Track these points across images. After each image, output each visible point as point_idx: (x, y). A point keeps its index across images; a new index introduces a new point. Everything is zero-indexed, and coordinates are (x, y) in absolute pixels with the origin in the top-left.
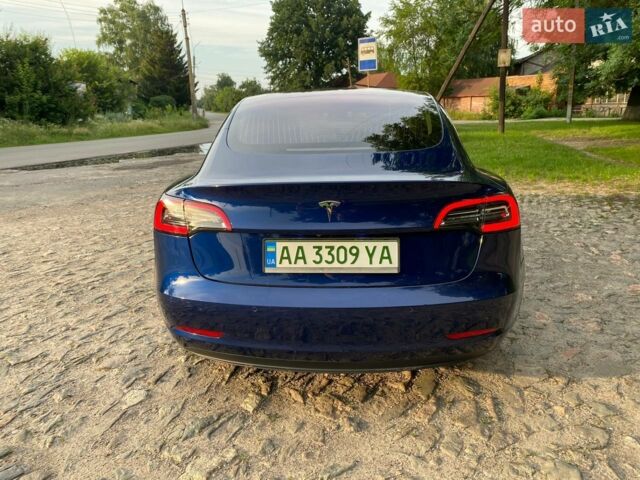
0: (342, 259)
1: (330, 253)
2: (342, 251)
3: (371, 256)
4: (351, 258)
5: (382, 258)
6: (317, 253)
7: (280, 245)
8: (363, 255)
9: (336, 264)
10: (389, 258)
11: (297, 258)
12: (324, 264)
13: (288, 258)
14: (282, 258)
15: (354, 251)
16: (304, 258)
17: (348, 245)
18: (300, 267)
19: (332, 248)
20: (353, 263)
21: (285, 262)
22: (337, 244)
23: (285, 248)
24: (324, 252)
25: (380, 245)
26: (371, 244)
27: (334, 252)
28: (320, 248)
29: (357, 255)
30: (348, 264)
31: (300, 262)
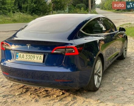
0: (31, 58)
1: (29, 57)
2: (31, 56)
3: (37, 58)
4: (33, 58)
5: (40, 59)
6: (27, 56)
7: (19, 54)
8: (36, 58)
9: (30, 59)
10: (41, 59)
11: (22, 57)
12: (27, 59)
13: (21, 57)
14: (19, 57)
15: (34, 57)
16: (24, 57)
17: (33, 55)
18: (23, 59)
19: (30, 55)
20: (33, 59)
21: (20, 58)
22: (31, 55)
23: (20, 55)
24: (28, 56)
25: (40, 56)
26: (38, 55)
27: (30, 57)
28: (27, 55)
29: (34, 58)
30: (32, 60)
31: (23, 58)
